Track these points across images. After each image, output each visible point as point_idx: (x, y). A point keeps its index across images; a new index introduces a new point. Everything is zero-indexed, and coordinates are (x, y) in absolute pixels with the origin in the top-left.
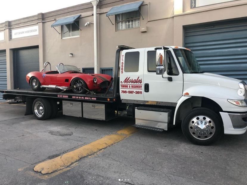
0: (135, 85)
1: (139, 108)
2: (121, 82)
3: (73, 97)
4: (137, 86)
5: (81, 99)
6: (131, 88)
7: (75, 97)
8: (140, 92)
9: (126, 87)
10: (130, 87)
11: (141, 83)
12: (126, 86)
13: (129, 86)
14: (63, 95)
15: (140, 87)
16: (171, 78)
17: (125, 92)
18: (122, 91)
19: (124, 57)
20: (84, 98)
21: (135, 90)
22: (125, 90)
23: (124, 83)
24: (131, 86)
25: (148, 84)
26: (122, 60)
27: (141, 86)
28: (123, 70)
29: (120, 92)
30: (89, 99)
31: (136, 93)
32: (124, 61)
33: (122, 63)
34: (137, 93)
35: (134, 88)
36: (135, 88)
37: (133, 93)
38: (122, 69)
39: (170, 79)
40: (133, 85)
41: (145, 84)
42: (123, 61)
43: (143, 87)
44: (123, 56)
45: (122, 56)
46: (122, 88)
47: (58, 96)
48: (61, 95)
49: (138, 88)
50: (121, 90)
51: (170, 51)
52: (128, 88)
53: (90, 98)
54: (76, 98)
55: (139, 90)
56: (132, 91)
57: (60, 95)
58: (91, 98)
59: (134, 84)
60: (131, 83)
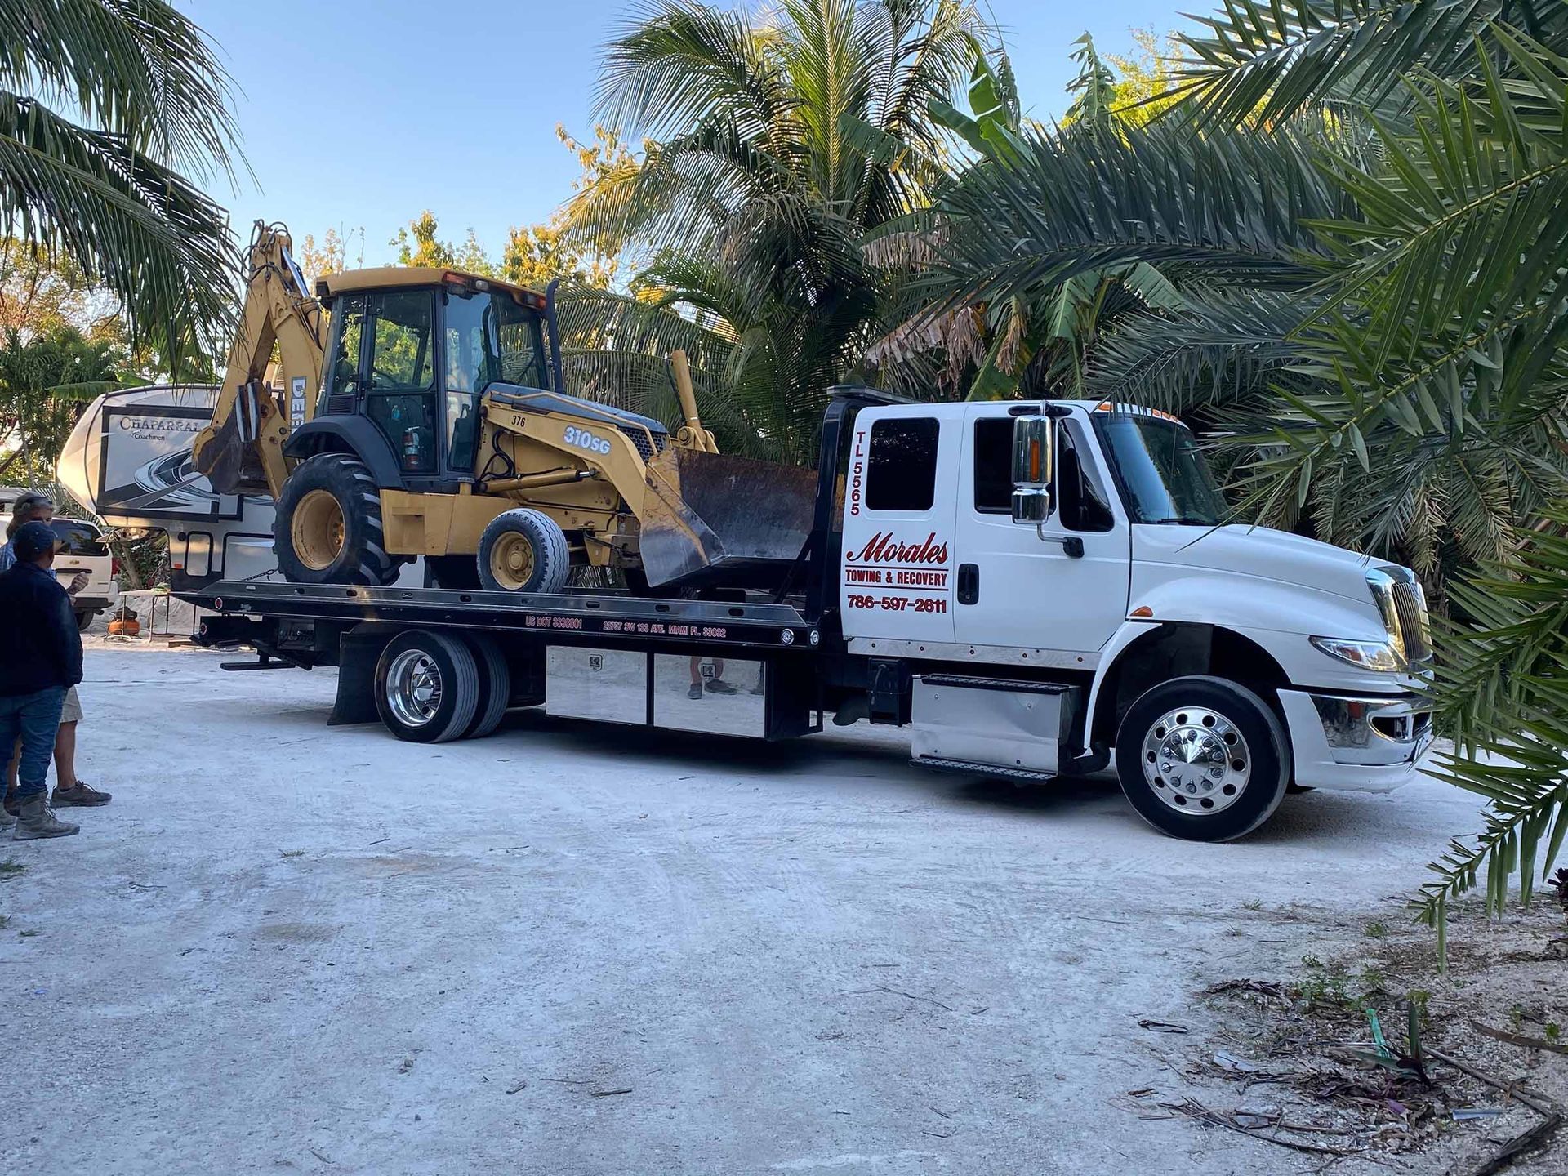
0: (916, 572)
1: (929, 676)
2: (850, 554)
3: (608, 626)
4: (925, 576)
5: (649, 633)
6: (895, 582)
7: (617, 626)
8: (938, 603)
9: (872, 579)
10: (889, 579)
11: (941, 560)
12: (872, 574)
13: (884, 576)
14: (552, 616)
15: (937, 580)
16: (1079, 541)
17: (867, 602)
18: (853, 597)
19: (867, 438)
20: (666, 628)
21: (912, 596)
22: (864, 593)
23: (861, 561)
24: (894, 574)
25: (976, 567)
26: (858, 455)
27: (944, 577)
28: (862, 502)
29: (844, 601)
30: (689, 636)
31: (918, 609)
32: (865, 461)
33: (858, 465)
34: (925, 605)
35: (910, 585)
36: (915, 585)
37: (903, 609)
38: (854, 495)
39: (1074, 549)
40: (903, 571)
41: (962, 566)
42: (859, 459)
43: (952, 582)
44: (861, 434)
45: (855, 438)
46: (851, 582)
47: (530, 621)
48: (542, 615)
49: (927, 586)
50: (845, 592)
51: (1075, 422)
52: (884, 582)
53: (694, 630)
54: (622, 631)
55: (935, 596)
56: (898, 600)
57: (536, 615)
58: (700, 630)
59: (910, 564)
60: (894, 562)
